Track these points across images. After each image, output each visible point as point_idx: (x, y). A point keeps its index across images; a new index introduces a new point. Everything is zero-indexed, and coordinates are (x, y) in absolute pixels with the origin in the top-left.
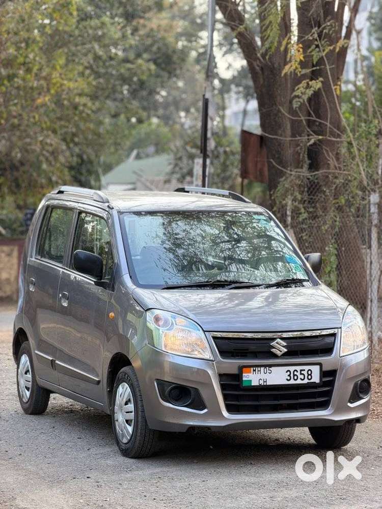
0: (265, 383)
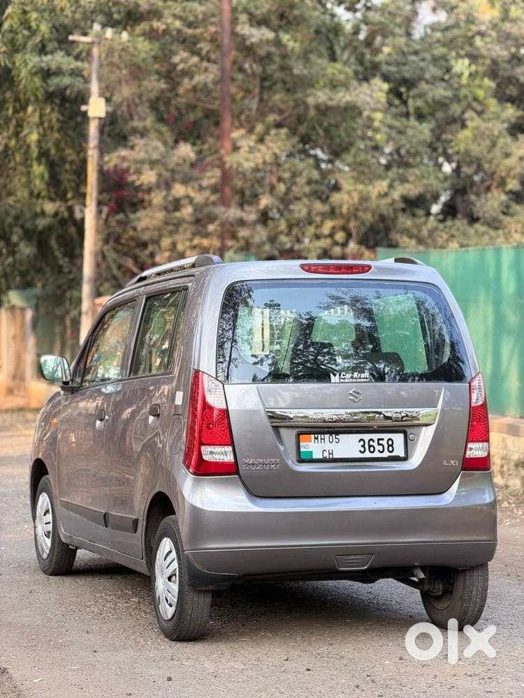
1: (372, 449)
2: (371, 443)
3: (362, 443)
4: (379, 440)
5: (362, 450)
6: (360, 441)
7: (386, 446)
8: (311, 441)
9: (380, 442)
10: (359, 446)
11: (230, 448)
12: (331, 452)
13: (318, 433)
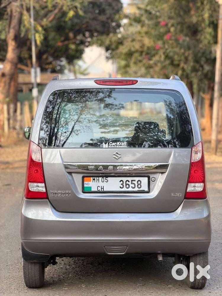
1: (128, 186)
2: (127, 182)
3: (122, 182)
4: (132, 181)
5: (122, 186)
6: (120, 181)
7: (136, 184)
8: (91, 181)
9: (133, 182)
10: (120, 184)
11: (43, 185)
12: (102, 188)
13: (95, 177)
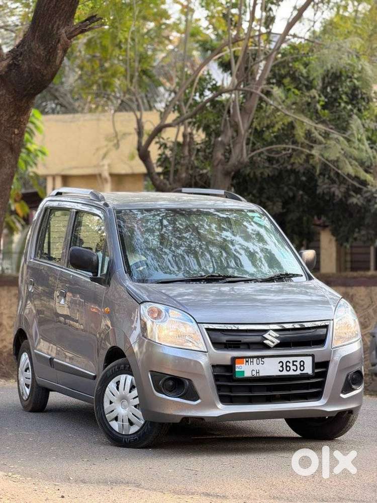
0: (258, 375)
